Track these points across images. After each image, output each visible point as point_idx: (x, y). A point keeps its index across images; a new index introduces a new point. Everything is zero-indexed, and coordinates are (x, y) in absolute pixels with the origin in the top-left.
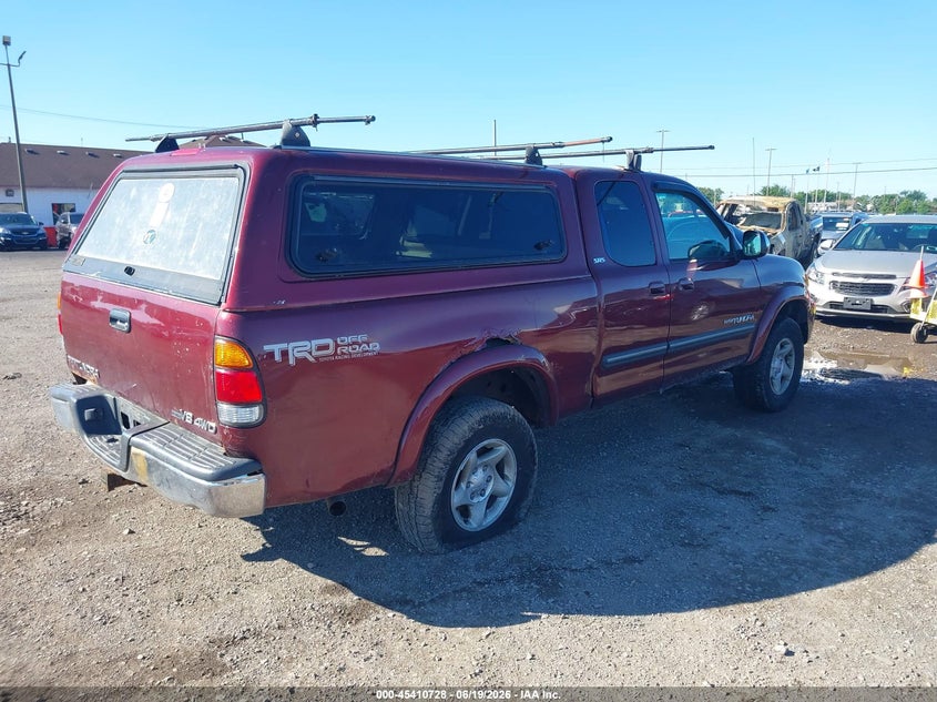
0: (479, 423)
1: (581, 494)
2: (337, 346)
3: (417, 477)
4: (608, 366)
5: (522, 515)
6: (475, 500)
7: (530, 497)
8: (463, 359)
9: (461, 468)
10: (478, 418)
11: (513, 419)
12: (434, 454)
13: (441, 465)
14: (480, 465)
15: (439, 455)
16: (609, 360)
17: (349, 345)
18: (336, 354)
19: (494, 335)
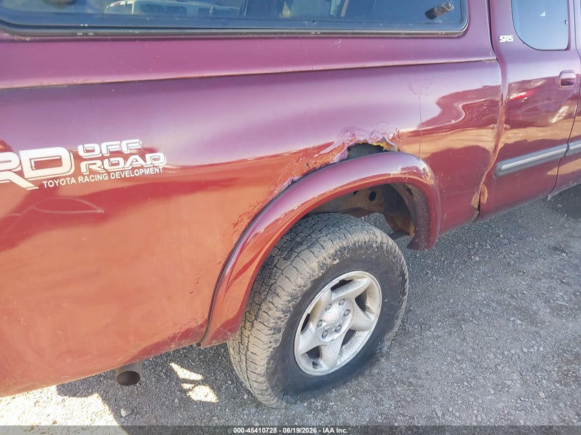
0: (334, 256)
1: (453, 315)
2: (78, 159)
3: (248, 325)
4: (501, 174)
5: (385, 349)
6: (328, 339)
7: (396, 329)
8: (311, 174)
9: (308, 311)
10: (332, 251)
11: (380, 247)
12: (269, 299)
13: (280, 314)
14: (335, 301)
15: (277, 301)
16: (504, 167)
17: (102, 158)
18: (77, 172)
19: (361, 138)
